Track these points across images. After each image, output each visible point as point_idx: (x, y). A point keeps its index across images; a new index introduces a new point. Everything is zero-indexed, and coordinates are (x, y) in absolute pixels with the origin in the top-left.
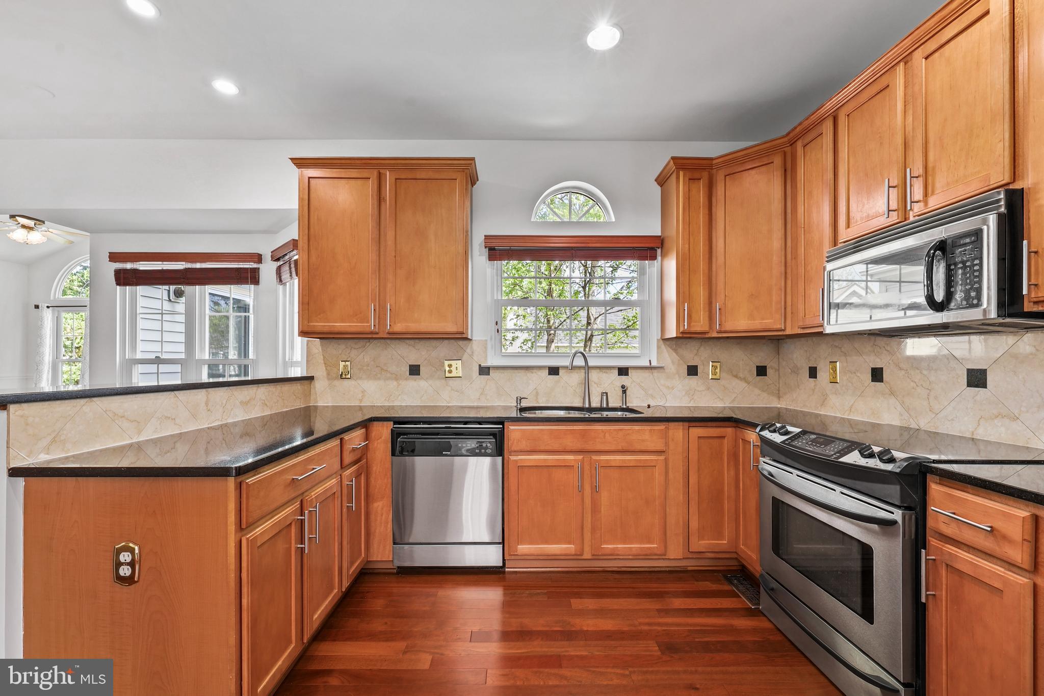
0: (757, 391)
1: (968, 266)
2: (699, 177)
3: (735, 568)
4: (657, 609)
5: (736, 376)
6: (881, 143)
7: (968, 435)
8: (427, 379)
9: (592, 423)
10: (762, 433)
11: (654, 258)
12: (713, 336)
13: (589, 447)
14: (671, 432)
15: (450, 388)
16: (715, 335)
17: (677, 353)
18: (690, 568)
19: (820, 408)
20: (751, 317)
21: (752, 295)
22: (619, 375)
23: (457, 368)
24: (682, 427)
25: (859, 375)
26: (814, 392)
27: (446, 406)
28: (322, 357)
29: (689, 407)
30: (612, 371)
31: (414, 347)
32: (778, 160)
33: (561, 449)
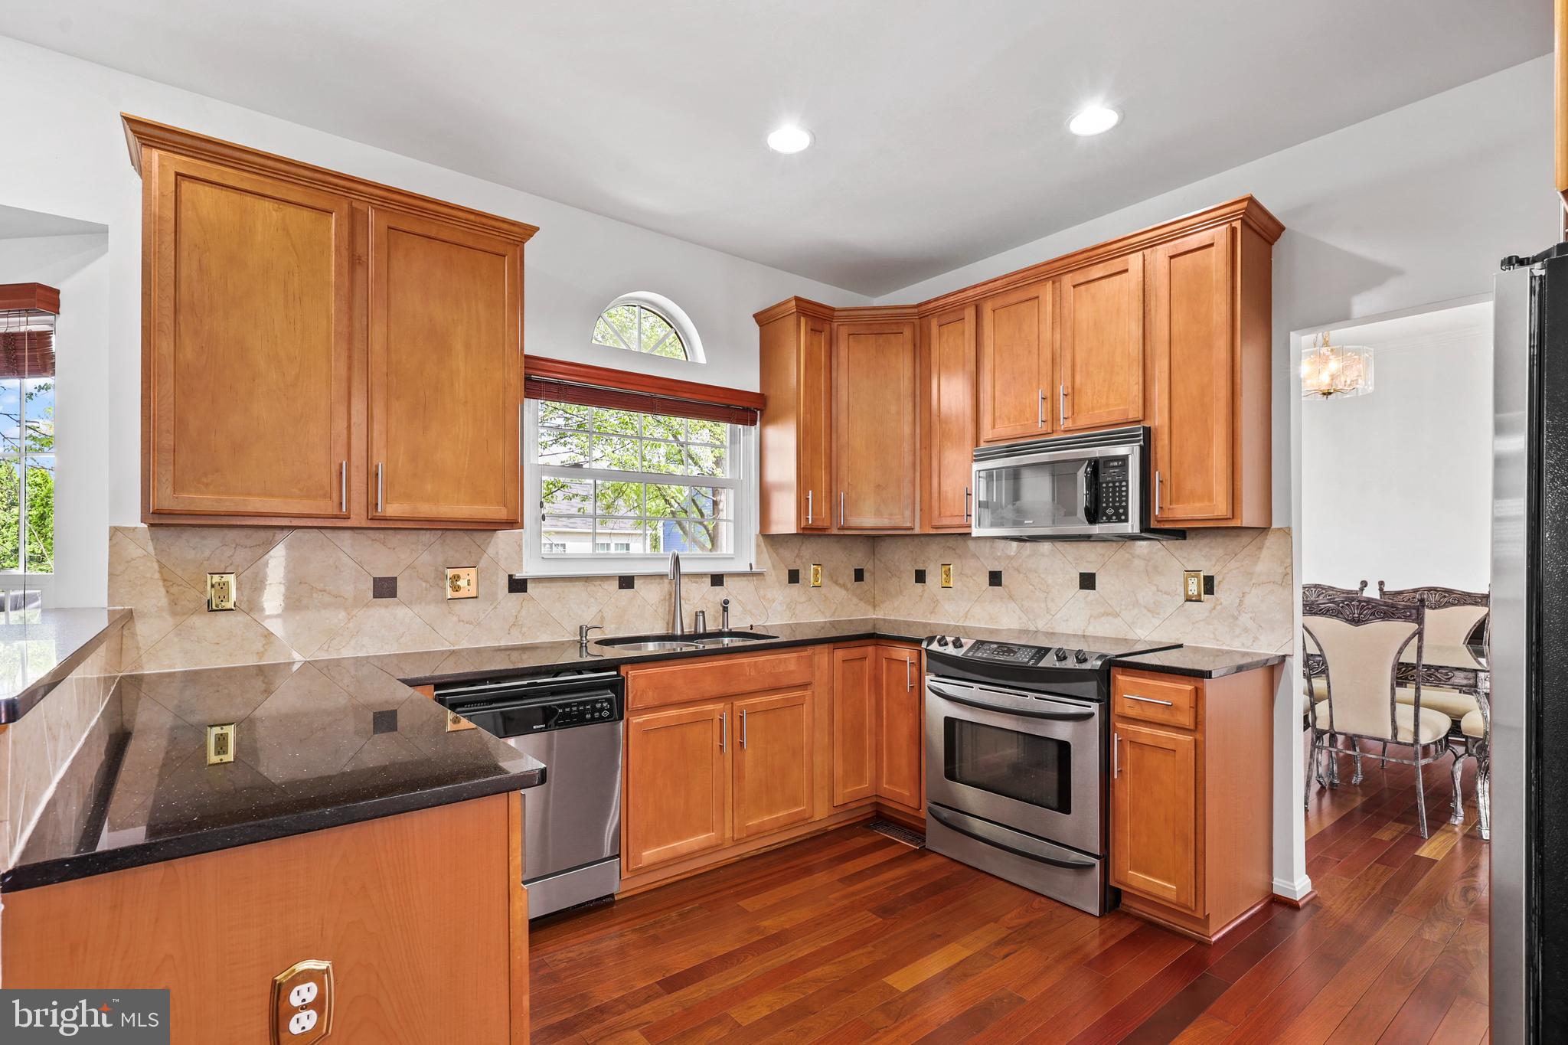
0: (855, 600)
1: (1117, 486)
2: (820, 329)
3: (870, 816)
4: (838, 880)
5: (836, 582)
6: (1030, 352)
7: (1080, 633)
8: (411, 603)
9: (733, 655)
10: (929, 648)
11: (753, 423)
12: (833, 533)
13: (733, 689)
14: (816, 659)
15: (455, 619)
16: (835, 531)
17: (777, 554)
18: (830, 828)
19: (929, 616)
20: (878, 513)
21: (879, 485)
22: (712, 586)
23: (467, 580)
24: (827, 650)
25: (975, 578)
26: (921, 599)
27: (449, 651)
28: (156, 566)
29: (790, 625)
30: (703, 579)
31: (384, 544)
32: (907, 332)
33: (698, 697)
